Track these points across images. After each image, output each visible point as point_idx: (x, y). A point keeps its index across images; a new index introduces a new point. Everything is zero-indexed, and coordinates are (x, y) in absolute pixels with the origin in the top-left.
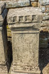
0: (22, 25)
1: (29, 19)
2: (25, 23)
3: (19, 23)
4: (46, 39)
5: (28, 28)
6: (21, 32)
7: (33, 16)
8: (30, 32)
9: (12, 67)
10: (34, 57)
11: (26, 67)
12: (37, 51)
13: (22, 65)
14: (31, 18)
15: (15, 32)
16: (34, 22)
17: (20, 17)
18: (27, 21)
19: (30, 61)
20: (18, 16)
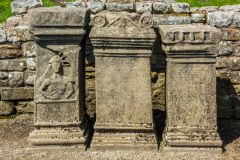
0: (187, 47)
1: (199, 38)
2: (193, 44)
3: (182, 43)
4: (227, 97)
5: (198, 53)
6: (185, 60)
7: (205, 33)
8: (201, 60)
9: (167, 136)
10: (208, 111)
11: (195, 134)
12: (214, 98)
13: (186, 130)
14: (202, 36)
15: (174, 60)
16: (208, 43)
17: (184, 33)
18: (197, 41)
19: (201, 121)
20: (181, 31)
